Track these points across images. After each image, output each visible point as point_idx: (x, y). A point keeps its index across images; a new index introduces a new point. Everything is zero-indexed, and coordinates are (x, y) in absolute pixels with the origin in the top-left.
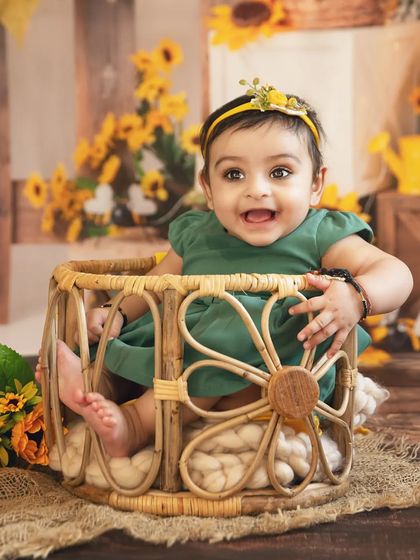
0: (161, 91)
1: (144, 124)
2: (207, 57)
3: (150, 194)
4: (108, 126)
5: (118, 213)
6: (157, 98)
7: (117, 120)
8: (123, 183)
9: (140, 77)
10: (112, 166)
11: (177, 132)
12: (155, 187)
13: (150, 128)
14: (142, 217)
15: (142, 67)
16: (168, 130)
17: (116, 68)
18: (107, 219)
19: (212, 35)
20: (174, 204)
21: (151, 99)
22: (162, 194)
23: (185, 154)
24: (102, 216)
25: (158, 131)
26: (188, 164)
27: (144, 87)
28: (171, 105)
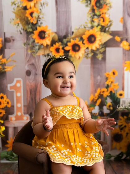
0: (112, 82)
1: (108, 90)
2: (124, 74)
3: (109, 108)
4: (98, 91)
5: (100, 113)
6: (111, 84)
7: (101, 89)
8: (101, 106)
9: (107, 79)
10: (100, 100)
11: (116, 93)
12: (110, 106)
13: (109, 92)
14: (106, 114)
15: (107, 76)
16: (113, 92)
17: (101, 77)
18: (97, 114)
19: (125, 68)
20: (114, 111)
21: (109, 84)
22: (111, 108)
23: (117, 98)
24: (96, 114)
25: (111, 92)
26: (118, 101)
27: (108, 81)
28: (114, 86)
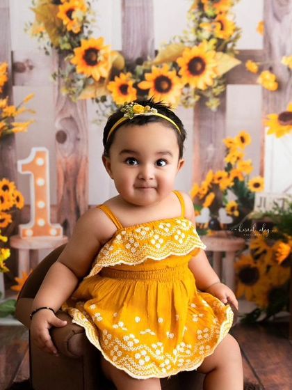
0: (238, 158)
1: (229, 175)
2: (264, 141)
3: (230, 213)
4: (209, 177)
5: (212, 223)
6: (236, 162)
7: (214, 173)
8: (215, 207)
9: (228, 150)
10: (211, 196)
11: (246, 181)
12: (233, 209)
13: (231, 178)
14: (225, 225)
15: (229, 146)
16: (241, 179)
17: (215, 146)
18: (206, 226)
19: (267, 129)
20: (243, 218)
21: (233, 163)
22: (236, 213)
23: (250, 192)
24: (204, 224)
25: (236, 179)
26: (251, 198)
27: (229, 156)
28: (243, 166)
